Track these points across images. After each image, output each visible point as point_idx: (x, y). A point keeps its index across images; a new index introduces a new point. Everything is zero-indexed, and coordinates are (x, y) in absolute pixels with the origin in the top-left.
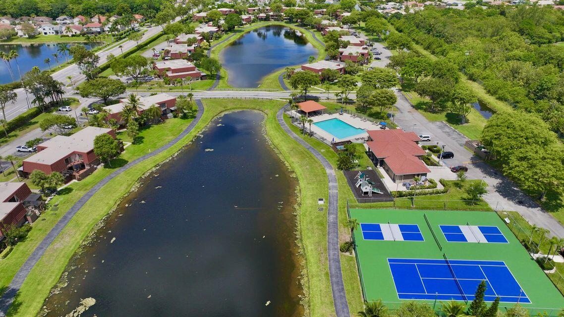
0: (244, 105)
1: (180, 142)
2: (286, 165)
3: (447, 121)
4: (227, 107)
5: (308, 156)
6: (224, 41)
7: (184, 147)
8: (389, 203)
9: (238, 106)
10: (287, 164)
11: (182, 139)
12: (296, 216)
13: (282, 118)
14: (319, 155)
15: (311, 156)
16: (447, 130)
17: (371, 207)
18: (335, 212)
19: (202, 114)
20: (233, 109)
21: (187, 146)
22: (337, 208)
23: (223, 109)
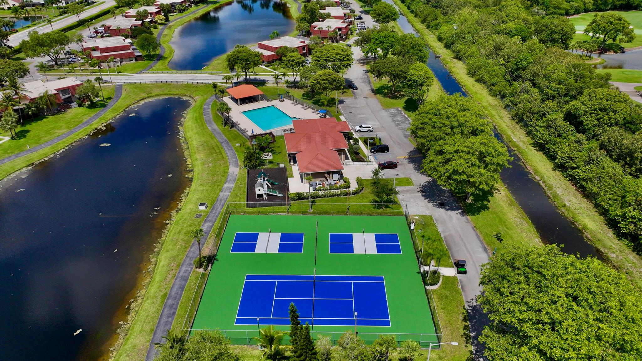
0: (174, 91)
1: (72, 136)
2: (188, 163)
3: (404, 108)
4: (151, 93)
5: (218, 151)
6: (189, 15)
7: (75, 142)
8: (283, 208)
9: (166, 92)
10: (189, 161)
11: (76, 133)
12: (167, 224)
13: (210, 106)
14: (232, 150)
15: (220, 152)
16: (399, 118)
17: (259, 213)
18: (214, 220)
19: (117, 101)
20: (159, 95)
21: (80, 140)
22: (219, 214)
23: (146, 96)
